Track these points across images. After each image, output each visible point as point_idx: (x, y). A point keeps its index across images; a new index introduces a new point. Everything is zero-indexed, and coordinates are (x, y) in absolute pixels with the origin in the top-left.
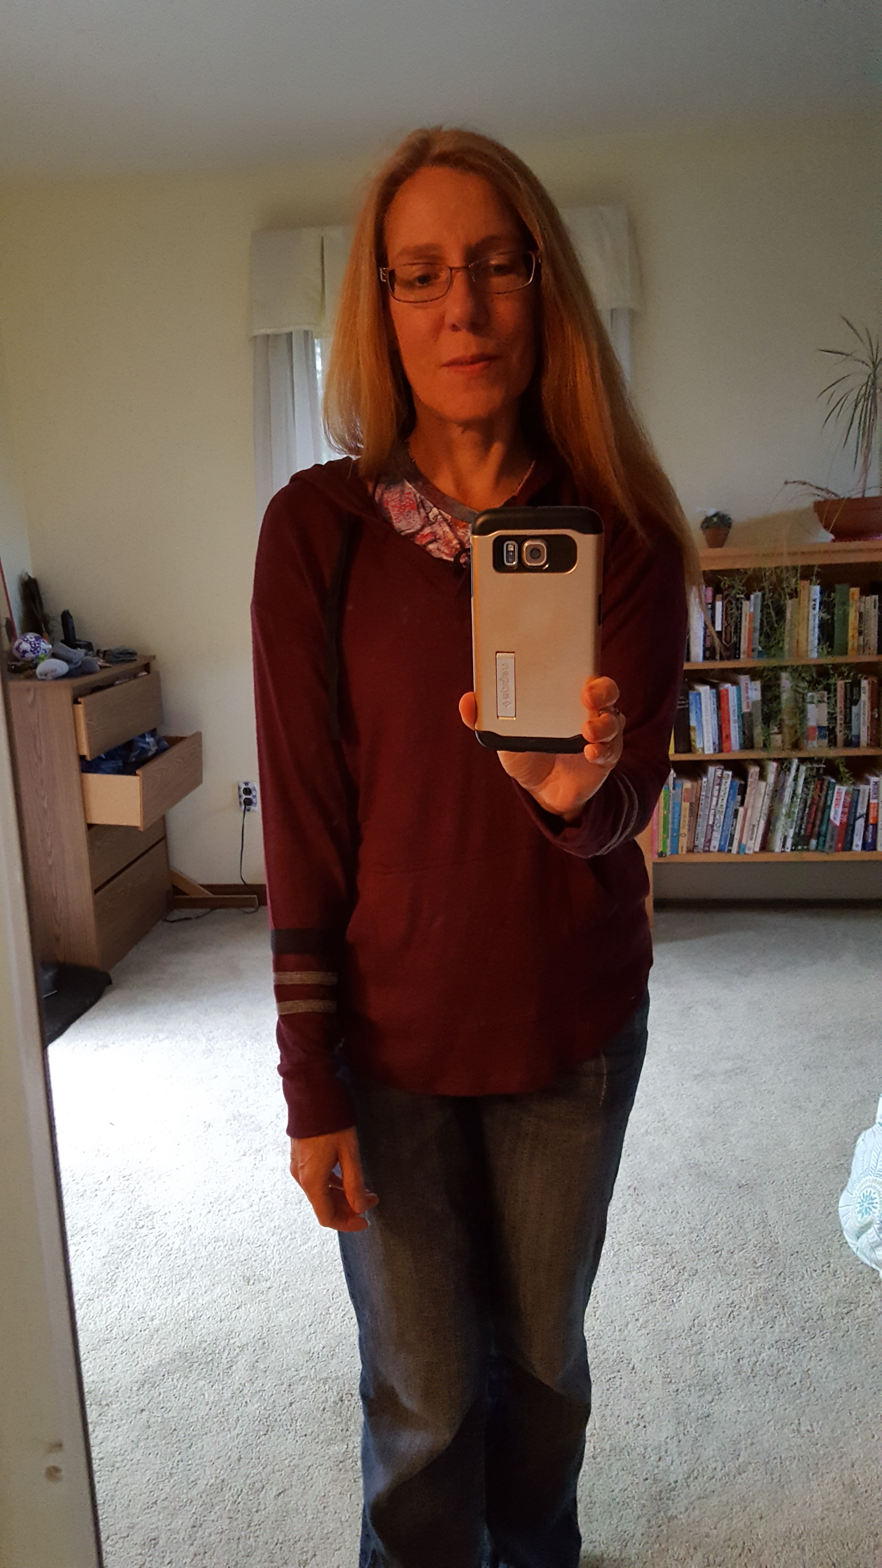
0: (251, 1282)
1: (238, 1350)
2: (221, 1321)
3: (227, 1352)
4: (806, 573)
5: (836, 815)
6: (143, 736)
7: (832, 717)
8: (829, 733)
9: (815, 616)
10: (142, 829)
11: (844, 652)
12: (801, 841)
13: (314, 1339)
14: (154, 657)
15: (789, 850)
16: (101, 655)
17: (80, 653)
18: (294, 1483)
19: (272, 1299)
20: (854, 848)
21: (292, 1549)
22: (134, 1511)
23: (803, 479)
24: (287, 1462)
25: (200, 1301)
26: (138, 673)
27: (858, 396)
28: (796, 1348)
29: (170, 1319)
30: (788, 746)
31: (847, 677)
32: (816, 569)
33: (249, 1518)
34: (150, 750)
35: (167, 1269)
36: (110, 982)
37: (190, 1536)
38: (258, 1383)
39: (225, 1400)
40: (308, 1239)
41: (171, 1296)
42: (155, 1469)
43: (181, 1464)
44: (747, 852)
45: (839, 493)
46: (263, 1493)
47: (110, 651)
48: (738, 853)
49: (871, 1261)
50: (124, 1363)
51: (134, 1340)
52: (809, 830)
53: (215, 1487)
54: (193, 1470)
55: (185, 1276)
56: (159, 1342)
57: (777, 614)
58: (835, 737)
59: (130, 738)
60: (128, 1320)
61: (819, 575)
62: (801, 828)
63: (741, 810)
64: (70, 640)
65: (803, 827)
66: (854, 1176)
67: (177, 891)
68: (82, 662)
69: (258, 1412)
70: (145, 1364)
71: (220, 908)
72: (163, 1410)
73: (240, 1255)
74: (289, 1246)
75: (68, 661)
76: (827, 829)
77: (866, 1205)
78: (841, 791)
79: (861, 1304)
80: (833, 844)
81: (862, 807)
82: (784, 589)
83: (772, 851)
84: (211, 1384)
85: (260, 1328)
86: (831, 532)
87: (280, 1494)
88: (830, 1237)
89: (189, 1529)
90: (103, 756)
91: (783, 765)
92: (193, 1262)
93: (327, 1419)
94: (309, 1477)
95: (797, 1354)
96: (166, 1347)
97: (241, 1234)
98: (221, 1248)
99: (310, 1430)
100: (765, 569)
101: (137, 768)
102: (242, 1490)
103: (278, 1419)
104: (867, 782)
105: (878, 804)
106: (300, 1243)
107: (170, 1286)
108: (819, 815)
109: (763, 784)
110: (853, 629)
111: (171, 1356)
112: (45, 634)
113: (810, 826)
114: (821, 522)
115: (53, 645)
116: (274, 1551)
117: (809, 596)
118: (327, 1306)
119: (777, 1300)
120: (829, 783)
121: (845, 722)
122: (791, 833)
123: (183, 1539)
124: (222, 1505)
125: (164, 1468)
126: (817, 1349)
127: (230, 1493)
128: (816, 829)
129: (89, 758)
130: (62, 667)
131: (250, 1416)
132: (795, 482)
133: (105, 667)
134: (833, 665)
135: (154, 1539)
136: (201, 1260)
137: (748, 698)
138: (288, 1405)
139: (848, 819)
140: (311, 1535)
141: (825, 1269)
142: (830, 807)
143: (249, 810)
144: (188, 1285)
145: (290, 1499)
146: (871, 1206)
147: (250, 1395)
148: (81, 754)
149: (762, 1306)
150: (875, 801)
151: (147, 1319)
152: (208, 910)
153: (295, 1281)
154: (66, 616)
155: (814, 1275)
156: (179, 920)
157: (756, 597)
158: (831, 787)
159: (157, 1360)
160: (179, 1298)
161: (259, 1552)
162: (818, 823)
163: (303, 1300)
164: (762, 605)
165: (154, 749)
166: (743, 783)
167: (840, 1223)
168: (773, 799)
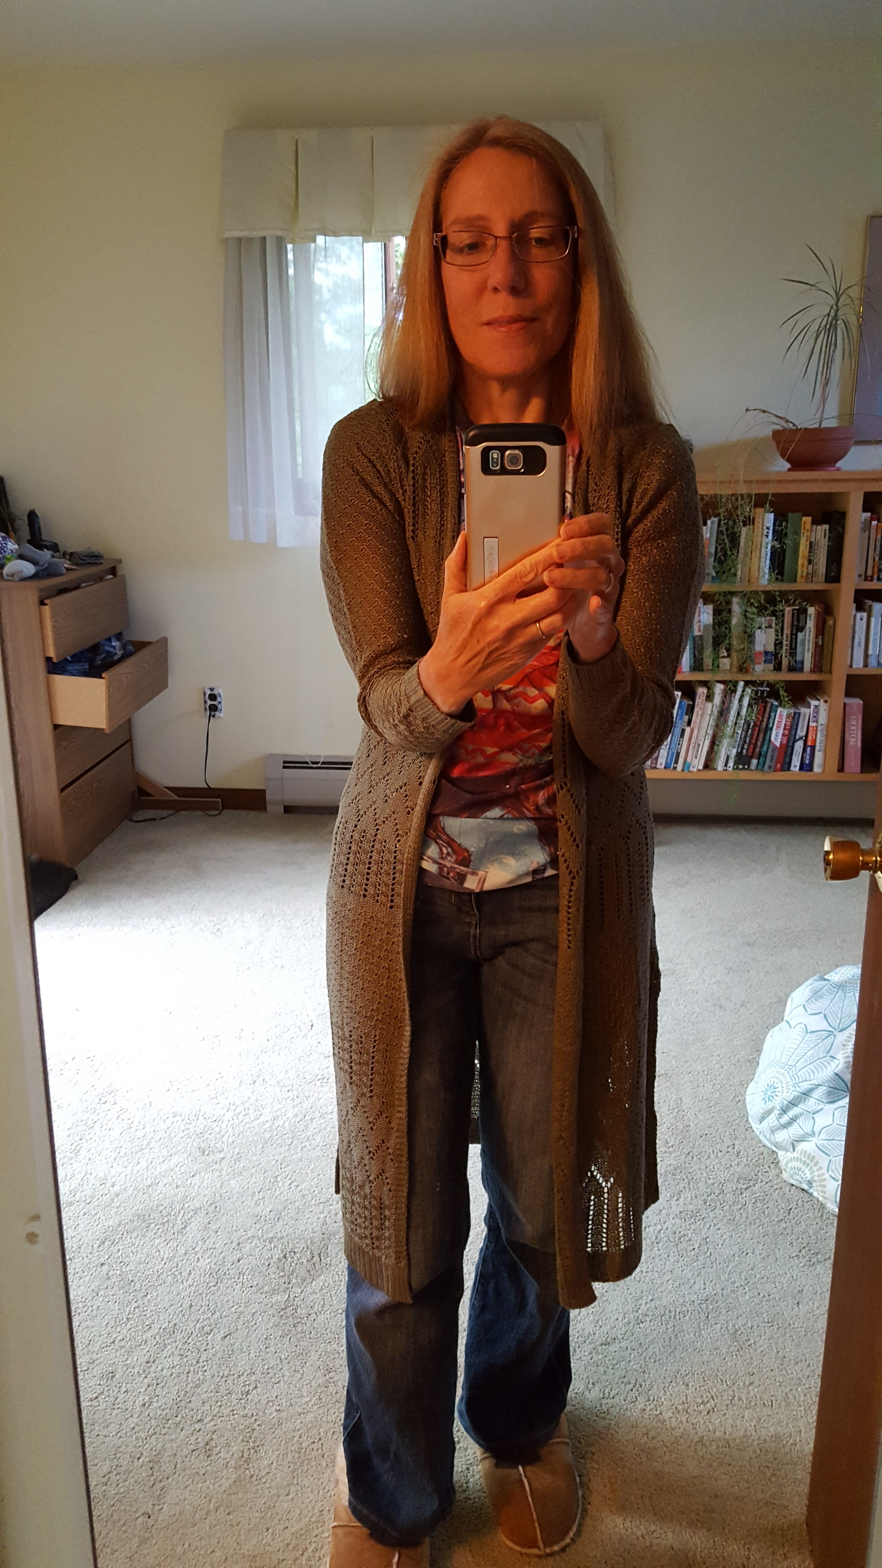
0: (206, 1153)
1: (192, 1213)
2: (177, 1187)
3: (181, 1214)
4: (760, 501)
5: (777, 737)
6: (109, 640)
7: (778, 644)
8: (774, 658)
9: (768, 542)
10: (107, 732)
11: (794, 580)
12: (742, 760)
13: (262, 1203)
14: (120, 561)
15: (731, 769)
16: (68, 557)
17: (46, 555)
18: (239, 1328)
19: (225, 1168)
20: (792, 768)
21: (236, 1382)
22: (94, 1349)
23: (765, 408)
24: (233, 1309)
25: (158, 1169)
26: (104, 577)
27: (819, 327)
28: (697, 1219)
29: (130, 1185)
30: (735, 669)
31: (794, 604)
32: (770, 497)
33: (199, 1356)
34: (116, 654)
35: (128, 1140)
36: (76, 878)
37: (144, 1371)
38: (209, 1244)
39: (180, 1256)
40: (261, 1115)
41: (131, 1164)
42: (113, 1315)
43: (137, 1310)
44: (691, 769)
45: (797, 424)
46: (211, 1335)
47: (75, 553)
48: (683, 770)
49: (771, 1143)
50: (86, 1223)
51: (96, 1203)
52: (751, 750)
53: (167, 1331)
54: (148, 1316)
55: (144, 1146)
56: (120, 1206)
57: (731, 541)
58: (781, 662)
59: (96, 641)
60: (90, 1185)
61: (772, 504)
62: (743, 748)
63: (688, 730)
64: (36, 541)
65: (746, 747)
66: (760, 1068)
67: (142, 792)
68: (49, 564)
69: (208, 1266)
70: (106, 1224)
71: (184, 810)
72: (122, 1264)
73: (196, 1128)
74: (242, 1121)
75: (35, 563)
76: (768, 749)
77: (769, 1093)
78: (782, 714)
79: (759, 1181)
80: (773, 765)
81: (802, 731)
82: (738, 516)
83: (716, 769)
84: (166, 1242)
85: (213, 1195)
86: (787, 461)
87: (226, 1337)
88: (737, 1122)
89: (144, 1364)
90: (69, 658)
91: (730, 688)
92: (152, 1135)
93: (271, 1273)
94: (254, 1322)
95: (698, 1223)
96: (125, 1210)
97: (198, 1110)
98: (179, 1123)
99: (255, 1283)
100: (721, 496)
101: (104, 671)
102: (192, 1333)
103: (227, 1273)
104: (809, 706)
105: (817, 727)
106: (252, 1119)
107: (130, 1156)
108: (761, 736)
109: (709, 705)
110: (803, 557)
111: (130, 1217)
112: (12, 534)
113: (752, 746)
114: (778, 450)
115: (18, 545)
116: (220, 1384)
117: (763, 524)
118: (276, 1175)
119: (684, 1177)
120: (772, 704)
121: (791, 648)
122: (734, 751)
123: (138, 1372)
124: (174, 1345)
125: (122, 1313)
126: (716, 1219)
127: (182, 1336)
128: (758, 750)
129: (55, 660)
130: (29, 569)
131: (201, 1270)
132: (755, 410)
133: (72, 569)
134: (781, 592)
135: (112, 1373)
136: (159, 1132)
137: (699, 621)
138: (236, 1260)
139: (788, 741)
140: (253, 1370)
141: (730, 1149)
142: (771, 729)
143: (214, 716)
144: (147, 1155)
145: (235, 1341)
146: (773, 1094)
147: (201, 1252)
148: (48, 655)
149: (670, 1181)
150: (815, 724)
151: (108, 1185)
152: (173, 812)
153: (247, 1152)
154: (32, 516)
155: (720, 1154)
156: (145, 821)
157: (712, 523)
158: (774, 709)
159: (117, 1220)
160: (139, 1166)
161: (206, 1384)
162: (759, 744)
163: (254, 1170)
164: (718, 532)
165: (120, 653)
166: (691, 703)
167: (746, 1110)
168: (718, 718)
